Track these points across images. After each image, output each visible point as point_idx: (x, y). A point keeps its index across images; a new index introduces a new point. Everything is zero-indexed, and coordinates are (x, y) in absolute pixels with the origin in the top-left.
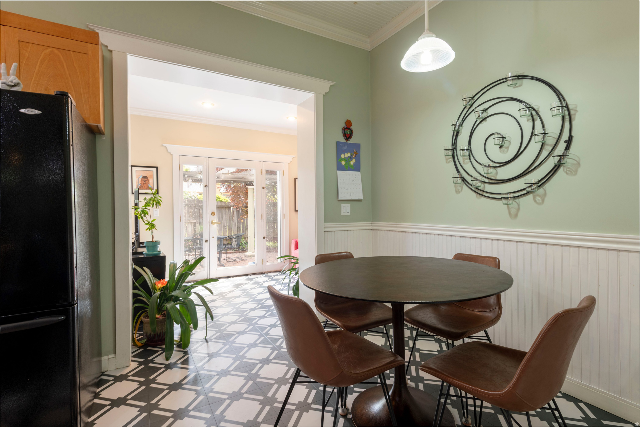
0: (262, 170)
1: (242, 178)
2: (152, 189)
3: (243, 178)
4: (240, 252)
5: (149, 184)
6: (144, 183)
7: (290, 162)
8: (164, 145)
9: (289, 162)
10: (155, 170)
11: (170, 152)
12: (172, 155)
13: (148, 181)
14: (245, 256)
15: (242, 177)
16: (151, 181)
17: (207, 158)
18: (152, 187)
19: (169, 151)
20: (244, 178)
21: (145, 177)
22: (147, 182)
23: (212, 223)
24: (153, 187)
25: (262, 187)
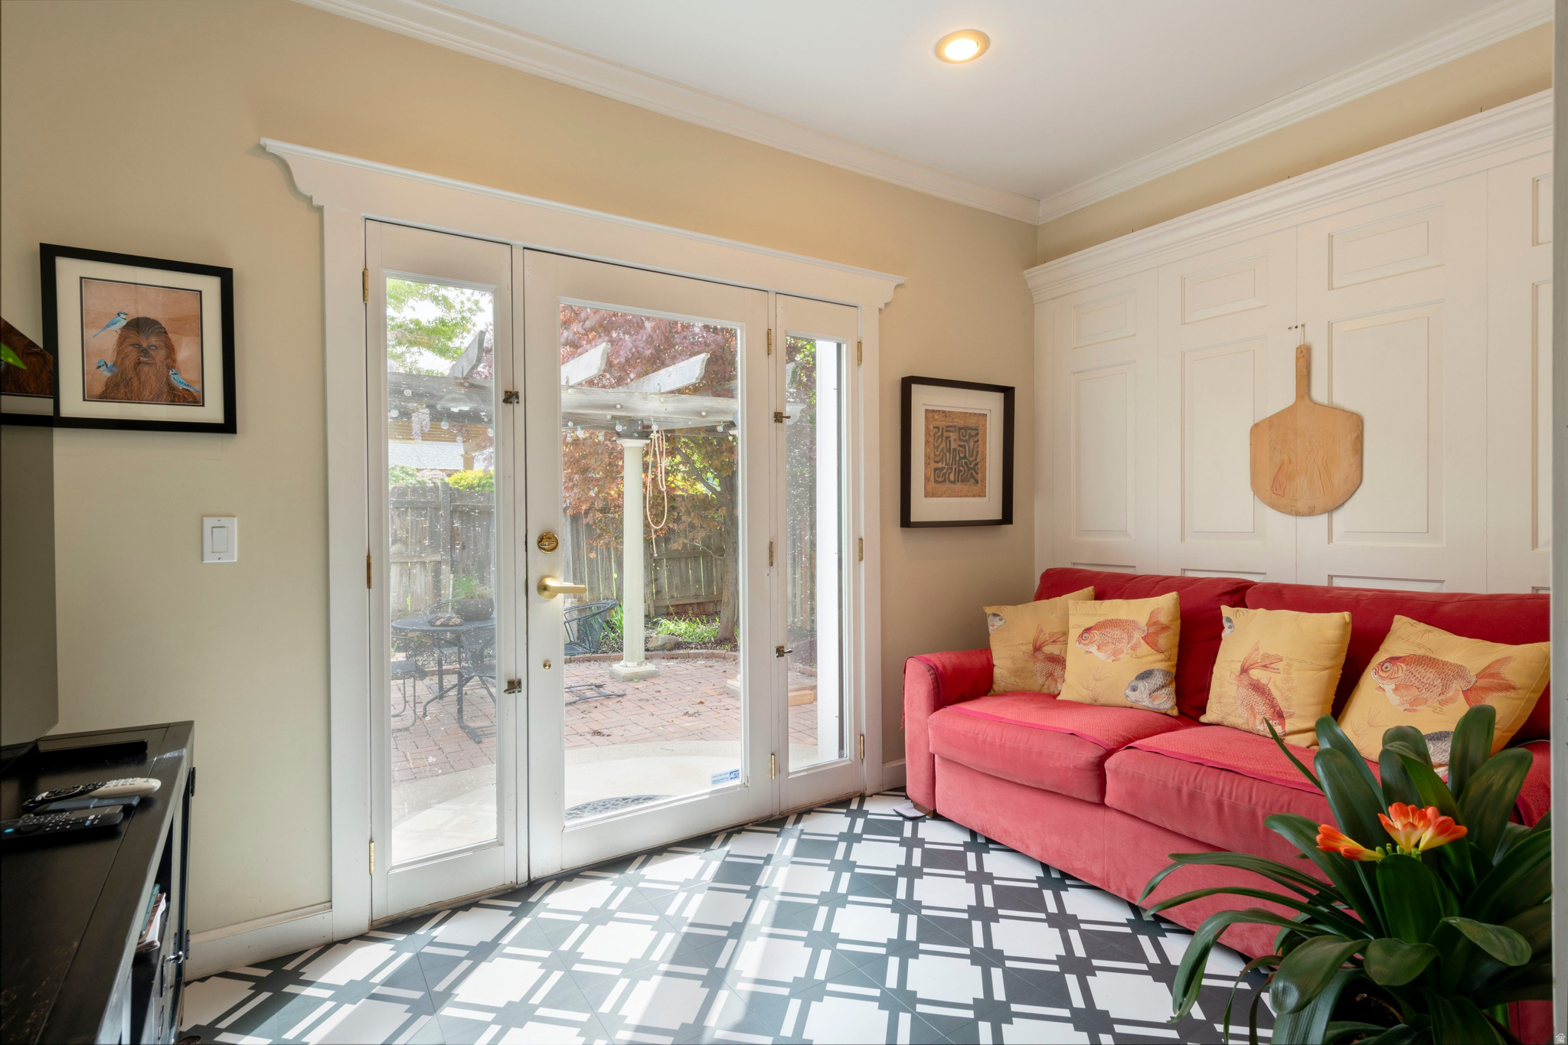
0: (773, 332)
1: (614, 407)
2: (198, 401)
3: (618, 406)
4: (589, 660)
5: (170, 367)
6: (139, 363)
7: (886, 305)
8: (274, 145)
9: (882, 306)
10: (210, 286)
11: (308, 193)
12: (320, 210)
13: (170, 350)
14: (613, 676)
15: (614, 403)
16: (185, 352)
17: (518, 252)
18: (195, 388)
19: (303, 186)
20: (622, 407)
21: (138, 326)
22: (160, 355)
23: (543, 588)
24: (198, 387)
25: (772, 415)
